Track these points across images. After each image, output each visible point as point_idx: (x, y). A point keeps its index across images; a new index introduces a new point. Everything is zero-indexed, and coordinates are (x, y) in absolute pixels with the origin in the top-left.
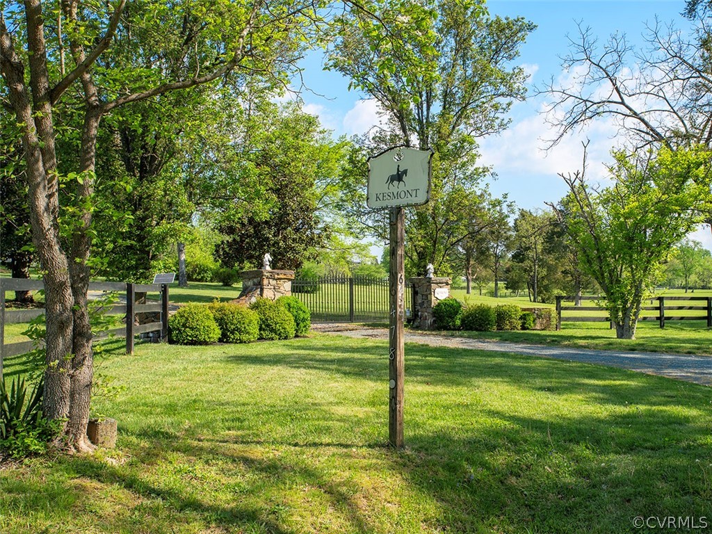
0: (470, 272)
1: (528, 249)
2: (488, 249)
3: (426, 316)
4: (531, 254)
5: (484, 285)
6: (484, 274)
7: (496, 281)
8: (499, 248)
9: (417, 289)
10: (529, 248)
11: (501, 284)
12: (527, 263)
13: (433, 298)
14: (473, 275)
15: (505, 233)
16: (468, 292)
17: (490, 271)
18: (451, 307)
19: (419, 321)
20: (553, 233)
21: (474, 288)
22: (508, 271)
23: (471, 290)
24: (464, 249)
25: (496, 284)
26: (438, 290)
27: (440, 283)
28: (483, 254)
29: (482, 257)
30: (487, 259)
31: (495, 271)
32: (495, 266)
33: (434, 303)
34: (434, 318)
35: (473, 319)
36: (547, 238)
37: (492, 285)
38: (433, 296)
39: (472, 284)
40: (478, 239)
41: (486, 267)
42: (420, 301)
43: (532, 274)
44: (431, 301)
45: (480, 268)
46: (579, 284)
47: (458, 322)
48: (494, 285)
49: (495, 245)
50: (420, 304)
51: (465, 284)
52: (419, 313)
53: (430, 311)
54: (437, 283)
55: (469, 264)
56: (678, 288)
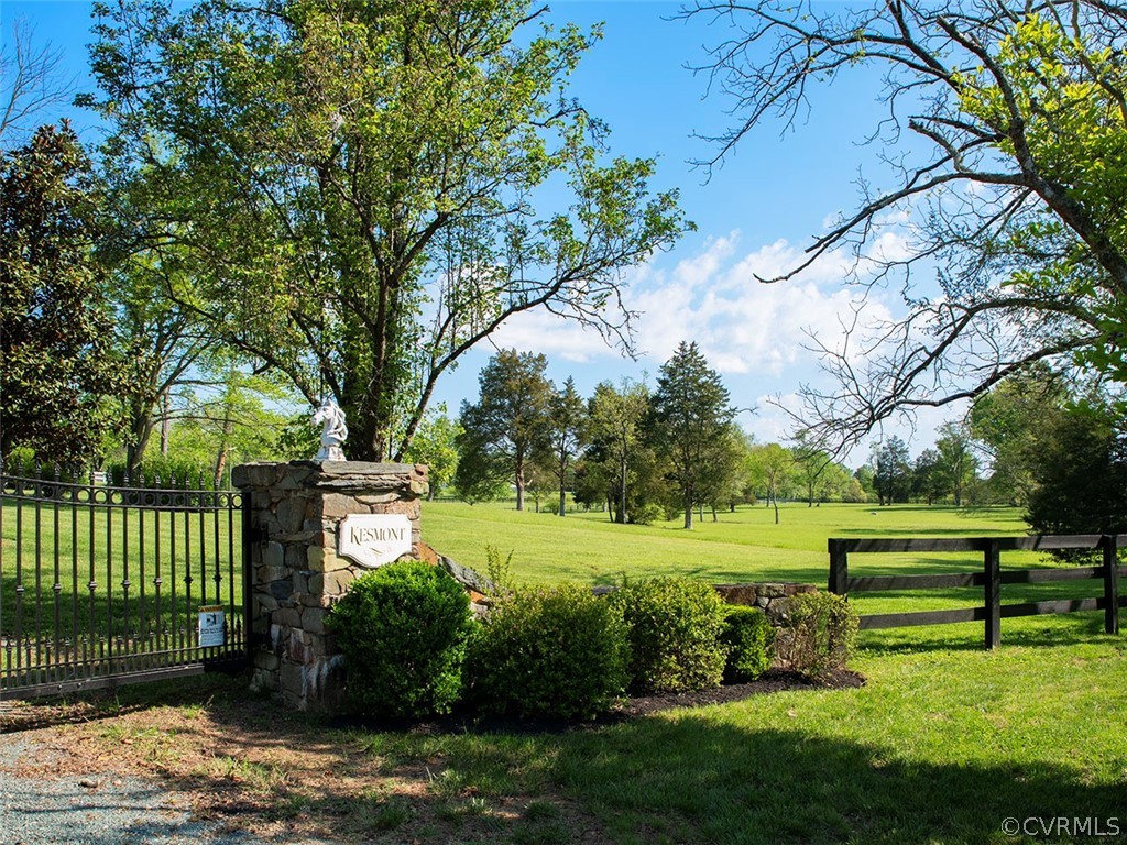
0: (522, 476)
1: (610, 440)
2: (550, 441)
3: (299, 647)
4: (617, 448)
5: (542, 496)
6: (543, 479)
7: (562, 489)
8: (567, 439)
9: (266, 517)
10: (613, 439)
11: (569, 495)
12: (610, 463)
13: (331, 563)
14: (527, 481)
15: (577, 415)
16: (519, 508)
17: (553, 475)
18: (410, 611)
19: (273, 663)
20: (654, 415)
21: (527, 500)
22: (580, 474)
23: (523, 504)
24: (512, 440)
25: (563, 495)
26: (356, 523)
27: (369, 490)
28: (543, 447)
29: (541, 453)
30: (548, 456)
31: (562, 474)
32: (561, 466)
33: (335, 583)
34: (336, 659)
35: (523, 667)
36: (642, 423)
37: (556, 496)
38: (329, 550)
39: (525, 494)
40: (534, 425)
41: (546, 468)
42: (275, 574)
43: (615, 479)
44: (320, 573)
45: (537, 471)
46: (691, 494)
47: (450, 683)
48: (558, 496)
49: (562, 435)
50: (274, 585)
51: (515, 495)
52: (275, 630)
53: (319, 622)
54: (352, 491)
55: (520, 463)
56: (797, 500)
